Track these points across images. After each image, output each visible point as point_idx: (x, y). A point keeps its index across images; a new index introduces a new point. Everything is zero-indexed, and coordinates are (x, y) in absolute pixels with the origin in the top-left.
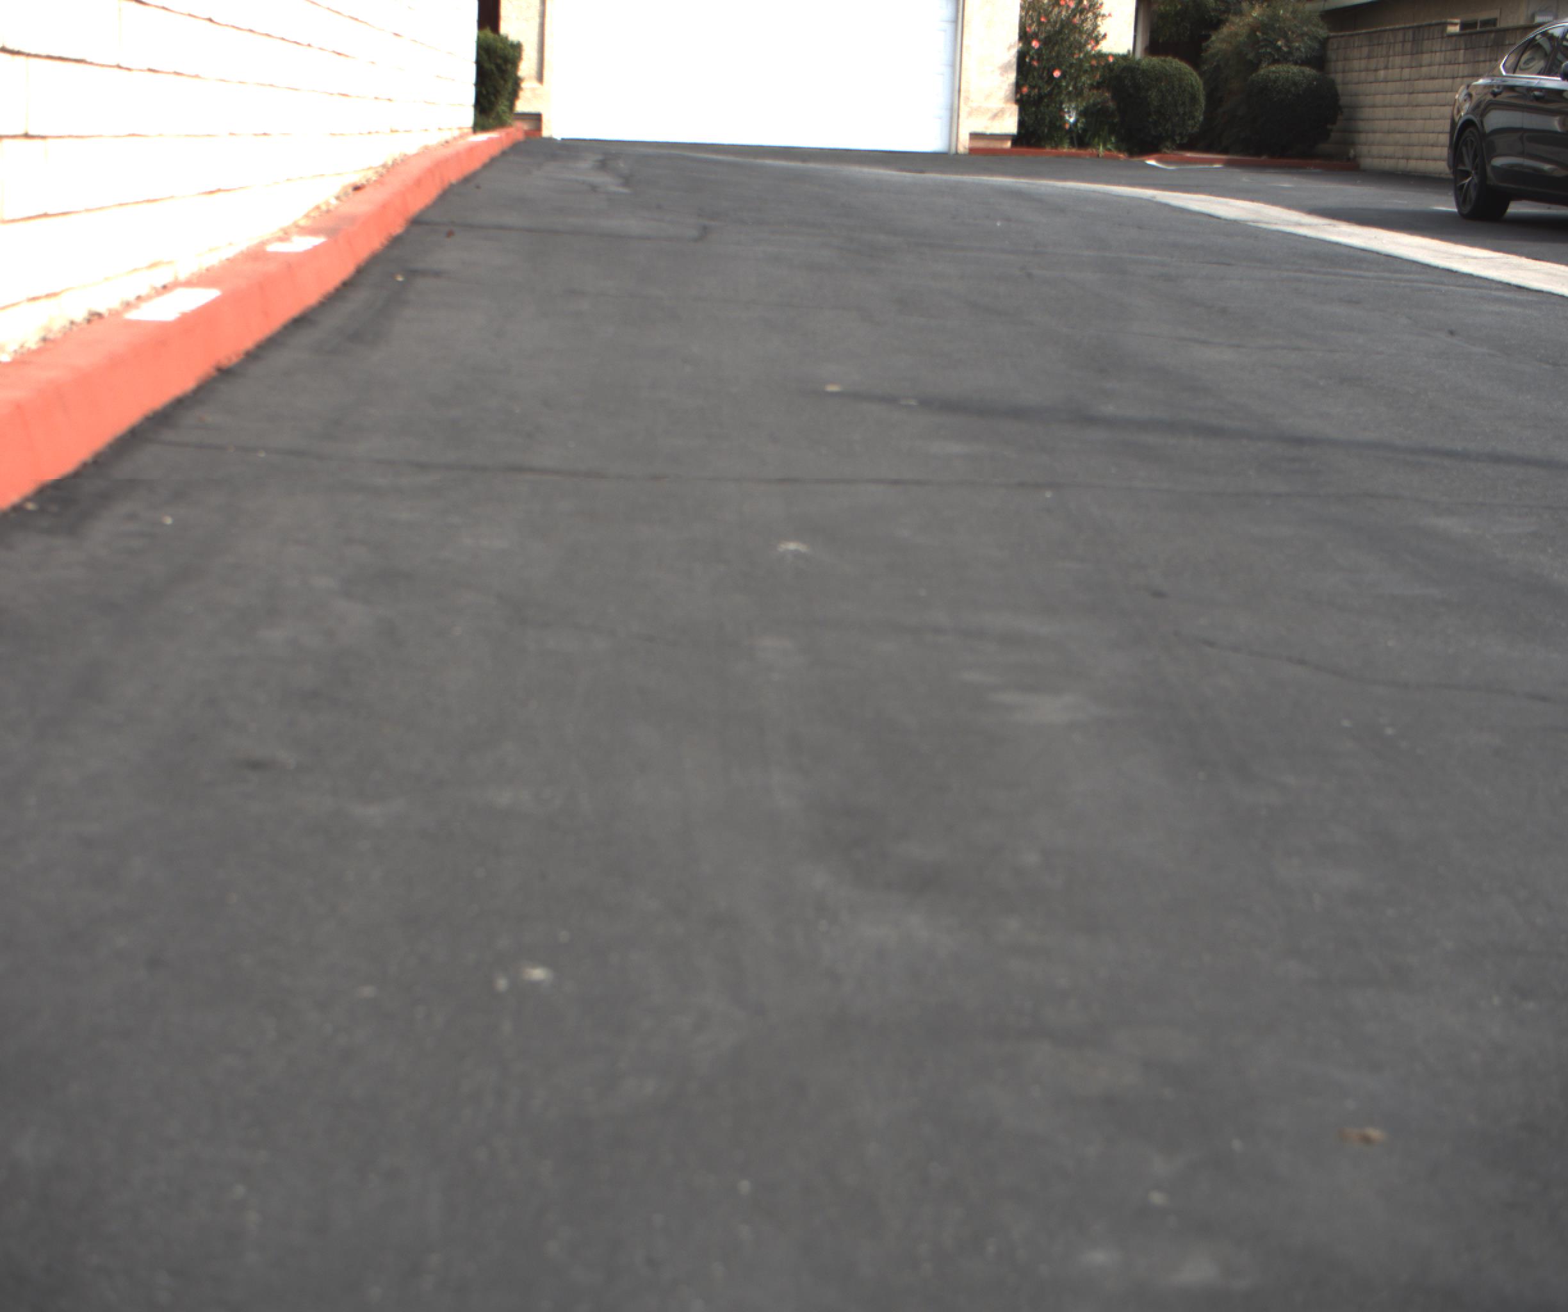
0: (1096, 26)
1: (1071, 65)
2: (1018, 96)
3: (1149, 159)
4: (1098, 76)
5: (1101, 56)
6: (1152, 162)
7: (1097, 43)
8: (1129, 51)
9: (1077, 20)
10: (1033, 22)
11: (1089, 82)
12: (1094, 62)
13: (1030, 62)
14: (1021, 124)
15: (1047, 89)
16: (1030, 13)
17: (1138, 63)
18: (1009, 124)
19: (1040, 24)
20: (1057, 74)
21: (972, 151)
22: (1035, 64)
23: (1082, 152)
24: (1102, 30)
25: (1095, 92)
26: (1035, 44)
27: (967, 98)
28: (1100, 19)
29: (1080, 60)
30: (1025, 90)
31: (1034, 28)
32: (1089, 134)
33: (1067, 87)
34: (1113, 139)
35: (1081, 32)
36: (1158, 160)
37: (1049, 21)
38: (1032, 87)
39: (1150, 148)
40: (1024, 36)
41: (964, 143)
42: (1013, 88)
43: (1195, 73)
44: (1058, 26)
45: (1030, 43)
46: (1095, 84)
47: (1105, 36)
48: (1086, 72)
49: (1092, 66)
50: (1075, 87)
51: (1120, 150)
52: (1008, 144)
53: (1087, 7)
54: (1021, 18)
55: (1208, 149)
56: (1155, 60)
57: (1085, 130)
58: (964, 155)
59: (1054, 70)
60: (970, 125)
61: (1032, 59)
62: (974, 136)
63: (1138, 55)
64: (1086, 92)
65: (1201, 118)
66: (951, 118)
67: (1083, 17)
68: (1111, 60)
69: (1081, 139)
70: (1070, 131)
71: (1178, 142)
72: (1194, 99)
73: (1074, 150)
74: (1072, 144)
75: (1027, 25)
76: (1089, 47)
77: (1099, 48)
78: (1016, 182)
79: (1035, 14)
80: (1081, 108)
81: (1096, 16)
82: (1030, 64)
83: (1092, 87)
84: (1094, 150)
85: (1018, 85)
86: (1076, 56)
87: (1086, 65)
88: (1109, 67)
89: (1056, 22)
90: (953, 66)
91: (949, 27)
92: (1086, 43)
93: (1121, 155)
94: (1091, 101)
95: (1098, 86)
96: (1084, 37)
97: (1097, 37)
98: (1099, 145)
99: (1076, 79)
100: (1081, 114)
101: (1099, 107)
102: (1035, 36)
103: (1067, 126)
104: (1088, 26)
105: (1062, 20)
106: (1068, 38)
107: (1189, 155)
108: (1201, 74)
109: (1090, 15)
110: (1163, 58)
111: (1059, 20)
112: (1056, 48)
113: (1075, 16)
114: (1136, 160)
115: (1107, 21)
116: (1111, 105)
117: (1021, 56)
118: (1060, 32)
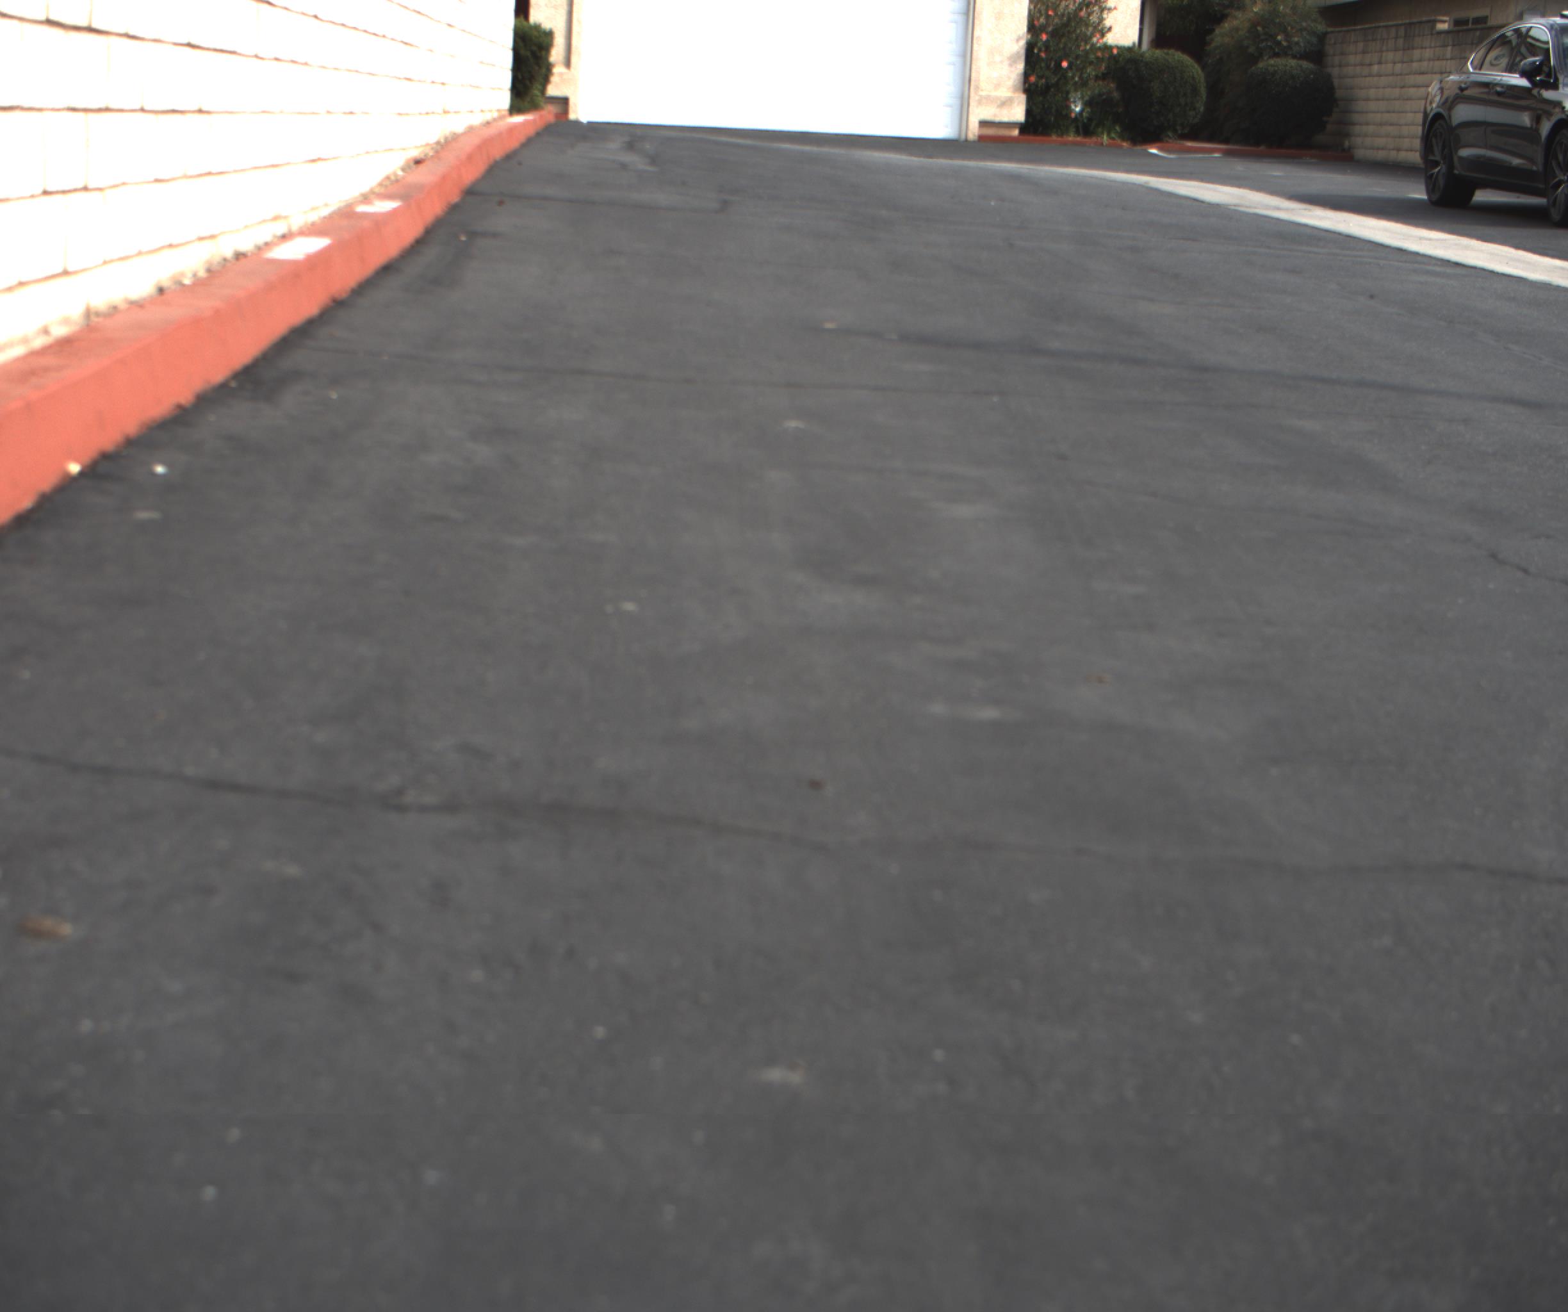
0: (1101, 20)
1: (1077, 57)
2: (1027, 85)
3: (1152, 148)
4: (1103, 68)
5: (1107, 48)
6: (1154, 151)
7: (1103, 35)
8: (1134, 44)
9: (1083, 13)
10: (1041, 15)
11: (1094, 73)
12: (1099, 54)
13: (1038, 54)
14: (1029, 112)
15: (1054, 80)
16: (1039, 6)
17: (1142, 55)
18: (1017, 113)
19: (1048, 17)
20: (1065, 64)
21: (982, 138)
22: (1043, 55)
23: (1087, 140)
24: (1107, 23)
25: (1101, 83)
26: (1043, 36)
27: (977, 88)
28: (1106, 12)
29: (1087, 53)
30: (1033, 79)
31: (1042, 20)
32: (1094, 123)
33: (1073, 78)
34: (1117, 128)
35: (1087, 25)
36: (1160, 149)
37: (1056, 15)
38: (1040, 77)
39: (1153, 137)
40: (1032, 28)
41: (974, 131)
42: (1022, 80)
43: (1196, 66)
44: (1065, 19)
45: (1038, 35)
46: (1100, 75)
47: (1110, 29)
48: (1091, 63)
49: (1098, 58)
50: (1081, 78)
51: (1123, 139)
52: (1016, 132)
54: (1030, 11)
55: (1210, 140)
56: (1158, 53)
57: (1090, 119)
58: (974, 142)
59: (1061, 61)
60: (979, 113)
61: (1040, 50)
62: (983, 124)
63: (1144, 47)
64: (1091, 83)
65: (1202, 109)
66: (962, 106)
67: (1089, 11)
68: (1115, 51)
69: (1086, 128)
70: (1076, 120)
71: (1179, 132)
72: (1195, 91)
73: (1079, 139)
74: (1077, 133)
75: (1036, 18)
76: (1095, 40)
77: (1105, 40)
79: (1043, 8)
80: (1087, 98)
81: (1102, 10)
83: (1097, 78)
84: (1099, 139)
85: (1026, 75)
86: (1081, 48)
87: (1092, 57)
88: (1114, 59)
89: (1063, 15)
90: (964, 56)
91: (960, 19)
92: (1093, 35)
93: (1125, 144)
94: (1097, 92)
95: (1104, 77)
96: (1091, 29)
97: (1102, 29)
98: (1103, 133)
99: (1081, 70)
100: (1087, 104)
101: (1104, 97)
102: (1043, 29)
103: (1073, 115)
104: (1094, 18)
105: (1069, 13)
106: (1075, 30)
107: (1189, 144)
108: (1203, 68)
109: (1096, 8)
110: (1166, 51)
111: (1066, 12)
112: (1063, 40)
113: (1081, 10)
114: (1138, 148)
115: (1114, 14)
116: (1116, 95)
117: (1030, 48)
118: (1067, 25)
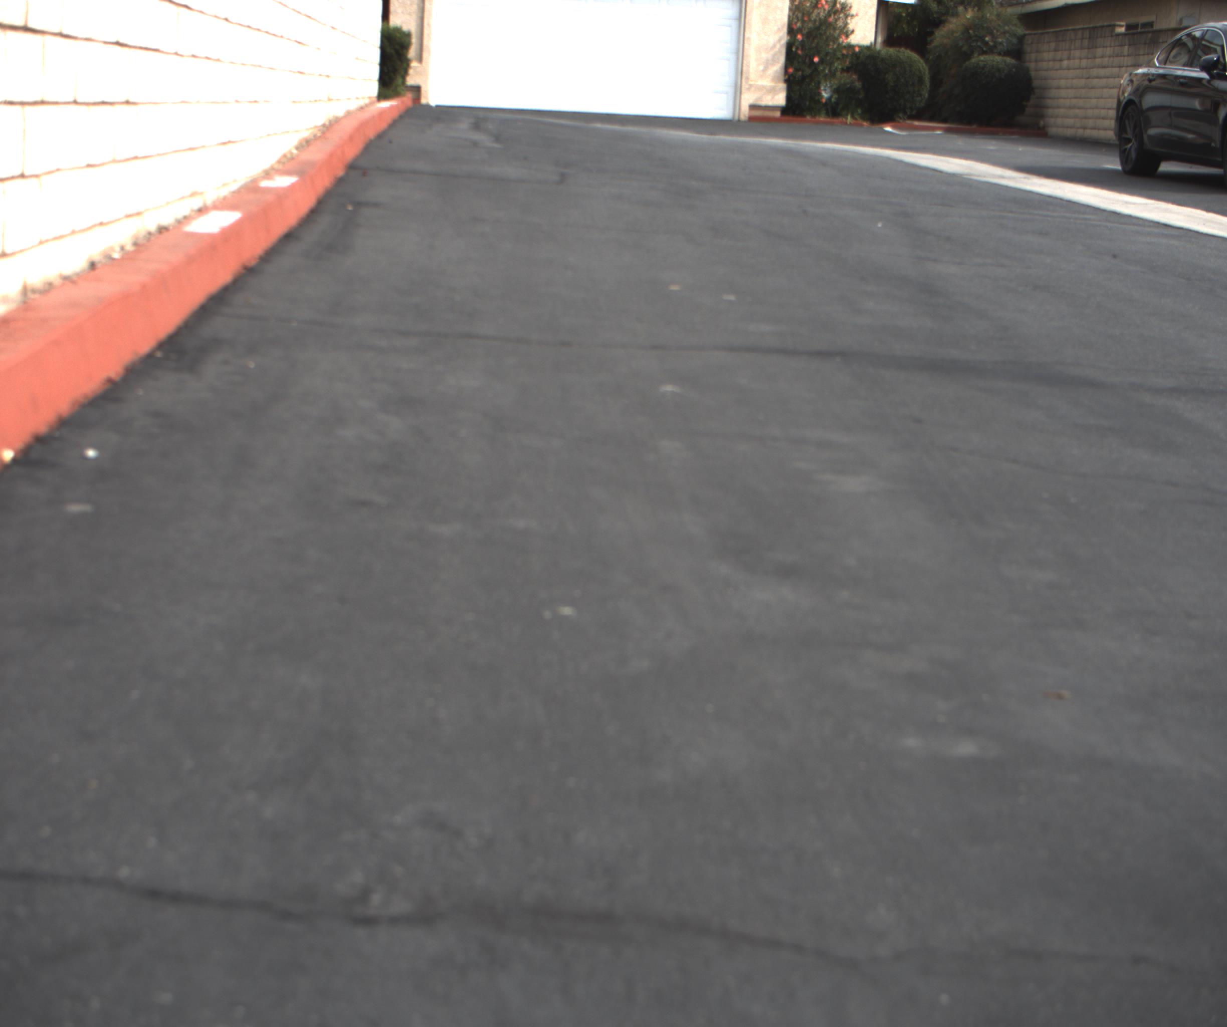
0: (846, 24)
1: (827, 54)
2: (787, 77)
3: (886, 127)
4: (848, 63)
5: (850, 47)
6: (888, 129)
7: (847, 36)
8: (871, 43)
9: (831, 19)
10: (798, 20)
11: (840, 67)
12: (845, 52)
13: (796, 51)
14: (788, 98)
15: (808, 71)
16: (796, 13)
17: (879, 52)
18: (780, 99)
19: (803, 22)
20: (816, 60)
21: (751, 119)
22: (800, 52)
23: (835, 120)
24: (851, 27)
25: (845, 74)
26: (799, 37)
27: (747, 79)
28: (849, 18)
29: (835, 51)
30: (791, 70)
31: (799, 25)
32: (841, 106)
33: (824, 70)
34: (859, 111)
35: (835, 29)
36: (894, 127)
37: (810, 20)
38: (797, 70)
39: (887, 118)
40: (791, 31)
41: (745, 111)
42: (783, 72)
43: (922, 61)
44: (817, 23)
45: (796, 36)
46: (845, 68)
47: (853, 32)
48: (838, 59)
49: (843, 55)
50: (830, 71)
51: (864, 119)
52: (778, 114)
53: (840, 9)
54: (789, 17)
55: (931, 119)
56: (892, 51)
57: (837, 103)
58: (745, 122)
59: (814, 57)
60: (748, 99)
61: (797, 48)
62: (753, 107)
63: (879, 47)
64: (838, 74)
65: (927, 95)
66: (735, 93)
67: (836, 17)
68: (857, 49)
69: (834, 111)
70: (826, 104)
71: (909, 113)
72: (921, 80)
73: (828, 120)
74: (827, 114)
75: (794, 23)
76: (841, 40)
77: (849, 40)
78: (786, 143)
79: (800, 15)
80: (835, 87)
81: (847, 16)
82: (796, 53)
83: (843, 70)
84: (844, 120)
85: (786, 67)
86: (831, 47)
87: (839, 54)
88: (856, 56)
89: (815, 21)
90: (737, 53)
91: (734, 24)
92: (839, 36)
93: (865, 124)
94: (842, 82)
95: (847, 70)
96: (837, 32)
97: (847, 32)
98: (847, 115)
99: (831, 64)
100: (837, 91)
101: (848, 86)
102: (800, 31)
103: (824, 101)
104: (840, 23)
105: (820, 19)
106: (825, 33)
107: (917, 123)
108: (927, 61)
109: (842, 15)
110: (897, 49)
111: (818, 19)
112: (816, 41)
113: (830, 16)
114: (876, 127)
115: (855, 20)
116: (858, 85)
117: (789, 47)
118: (818, 28)
